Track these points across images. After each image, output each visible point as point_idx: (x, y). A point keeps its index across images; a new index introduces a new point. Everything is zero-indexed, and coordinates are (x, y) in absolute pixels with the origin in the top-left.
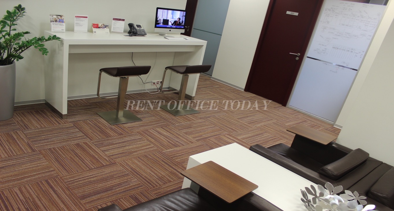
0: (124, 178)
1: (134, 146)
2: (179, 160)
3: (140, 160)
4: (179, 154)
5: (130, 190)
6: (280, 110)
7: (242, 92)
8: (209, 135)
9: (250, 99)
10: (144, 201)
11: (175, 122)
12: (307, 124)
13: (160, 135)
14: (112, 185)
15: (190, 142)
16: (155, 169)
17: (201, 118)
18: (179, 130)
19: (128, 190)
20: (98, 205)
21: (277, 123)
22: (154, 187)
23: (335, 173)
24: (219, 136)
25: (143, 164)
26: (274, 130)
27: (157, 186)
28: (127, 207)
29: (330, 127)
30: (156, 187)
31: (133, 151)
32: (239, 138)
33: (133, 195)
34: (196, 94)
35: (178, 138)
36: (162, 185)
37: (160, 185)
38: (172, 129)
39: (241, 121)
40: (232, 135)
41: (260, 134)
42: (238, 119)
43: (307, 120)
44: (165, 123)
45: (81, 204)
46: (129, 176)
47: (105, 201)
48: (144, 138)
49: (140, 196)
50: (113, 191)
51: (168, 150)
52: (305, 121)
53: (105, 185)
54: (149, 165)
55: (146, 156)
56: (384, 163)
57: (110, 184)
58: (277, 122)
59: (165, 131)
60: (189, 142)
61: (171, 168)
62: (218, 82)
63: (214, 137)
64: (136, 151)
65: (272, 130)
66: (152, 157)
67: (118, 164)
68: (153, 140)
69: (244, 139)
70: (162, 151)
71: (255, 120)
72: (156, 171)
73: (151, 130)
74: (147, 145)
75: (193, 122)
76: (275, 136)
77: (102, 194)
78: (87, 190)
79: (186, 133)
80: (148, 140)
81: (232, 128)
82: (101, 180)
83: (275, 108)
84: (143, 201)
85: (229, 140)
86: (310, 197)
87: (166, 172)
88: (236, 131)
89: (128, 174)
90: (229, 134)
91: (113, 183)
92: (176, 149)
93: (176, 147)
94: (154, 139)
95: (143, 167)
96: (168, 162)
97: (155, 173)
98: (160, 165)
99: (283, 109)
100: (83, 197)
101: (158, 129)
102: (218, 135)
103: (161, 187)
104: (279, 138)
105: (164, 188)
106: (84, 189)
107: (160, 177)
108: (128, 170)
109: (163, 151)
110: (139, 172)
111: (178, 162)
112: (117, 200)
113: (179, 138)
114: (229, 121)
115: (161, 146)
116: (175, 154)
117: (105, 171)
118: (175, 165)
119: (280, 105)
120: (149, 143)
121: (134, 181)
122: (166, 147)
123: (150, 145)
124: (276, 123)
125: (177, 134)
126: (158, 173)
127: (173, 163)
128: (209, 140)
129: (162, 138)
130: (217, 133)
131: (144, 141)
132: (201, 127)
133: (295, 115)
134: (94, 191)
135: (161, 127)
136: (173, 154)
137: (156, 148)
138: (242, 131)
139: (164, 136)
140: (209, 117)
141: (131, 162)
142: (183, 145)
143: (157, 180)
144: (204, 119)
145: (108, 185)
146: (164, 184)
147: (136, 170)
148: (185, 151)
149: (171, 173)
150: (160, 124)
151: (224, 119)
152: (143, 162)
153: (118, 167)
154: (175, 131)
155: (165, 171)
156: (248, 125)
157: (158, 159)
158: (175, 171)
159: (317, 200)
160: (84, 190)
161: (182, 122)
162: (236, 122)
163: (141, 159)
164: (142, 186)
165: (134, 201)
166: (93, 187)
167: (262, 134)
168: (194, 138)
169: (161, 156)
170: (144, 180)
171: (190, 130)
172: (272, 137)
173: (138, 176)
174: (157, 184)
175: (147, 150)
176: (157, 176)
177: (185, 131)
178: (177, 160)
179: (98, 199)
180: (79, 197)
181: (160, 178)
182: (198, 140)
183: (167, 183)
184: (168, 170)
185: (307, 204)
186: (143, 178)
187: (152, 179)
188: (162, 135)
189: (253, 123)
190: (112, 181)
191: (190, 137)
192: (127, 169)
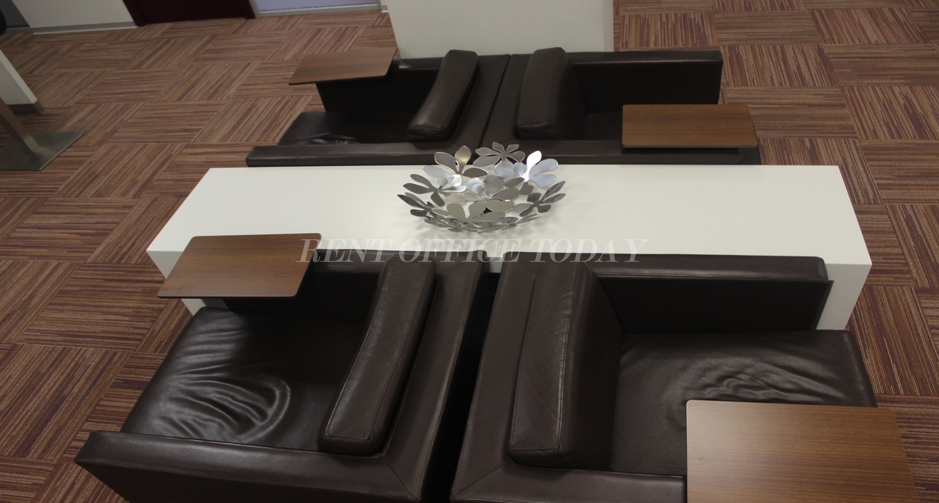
0: (64, 362)
1: (17, 287)
2: (137, 257)
3: (59, 307)
4: (125, 245)
5: (100, 375)
6: (250, 31)
7: (134, 32)
8: (149, 171)
9: (165, 40)
10: (151, 378)
11: (52, 183)
12: (328, 34)
13: (47, 230)
14: (53, 390)
15: (124, 207)
16: (107, 307)
17: (100, 144)
18: (77, 196)
19: (97, 379)
20: (71, 442)
21: (266, 66)
22: (140, 340)
23: (438, 126)
24: (170, 160)
25: (73, 311)
26: (270, 84)
27: (144, 335)
28: (127, 408)
29: (377, 17)
30: (144, 337)
31: (24, 299)
32: (214, 142)
33: (116, 379)
34: (35, 93)
35: (91, 214)
36: (152, 326)
37: (148, 329)
38: (60, 203)
39: (190, 103)
40: (195, 143)
41: (250, 110)
42: (180, 99)
43: (321, 27)
44: (33, 199)
45: (32, 463)
46: (72, 351)
47: (74, 426)
48: (21, 258)
49: (132, 373)
50: (70, 400)
51: (97, 252)
52: (319, 30)
53: (43, 400)
54: (88, 306)
55: (62, 292)
56: (514, 56)
57: (49, 391)
58: (263, 64)
59: (49, 215)
60: (122, 211)
61: (137, 285)
62: (61, 35)
63: (165, 167)
64: (32, 297)
65: (266, 86)
66: (78, 286)
67: (22, 343)
68: (44, 251)
69: (225, 137)
70: (85, 263)
71: (217, 82)
72: (113, 307)
73: (18, 232)
74: (42, 269)
75: (91, 162)
76: (284, 97)
77: (55, 419)
78: (15, 433)
79: (99, 194)
80: (31, 257)
81: (183, 128)
82: (21, 395)
83: (234, 33)
84: (148, 378)
85: (199, 156)
86: (426, 198)
87: (134, 298)
88: (198, 130)
89: (64, 349)
90: (187, 145)
91: (53, 386)
92: (108, 240)
93: (106, 235)
94: (44, 247)
95: (79, 316)
96: (119, 275)
97: (115, 314)
98: (109, 291)
99: (253, 26)
100: (24, 449)
101: (30, 222)
102: (167, 159)
103: (153, 332)
104: (293, 96)
105: (160, 330)
106: (8, 434)
107: (134, 314)
108: (57, 341)
109: (88, 261)
110: (83, 332)
111: (140, 264)
112: (94, 409)
113: (97, 214)
114: (164, 115)
115: (74, 252)
116: (117, 253)
117: (10, 374)
118: (139, 272)
119: (243, 21)
120: (41, 262)
121: (92, 355)
122: (84, 248)
123: (46, 265)
124: (262, 66)
125: (80, 207)
126: (121, 310)
127: (130, 272)
128: (158, 180)
129: (57, 234)
130: (160, 157)
131: (27, 263)
132: (117, 162)
133: (288, 27)
134: (32, 424)
135: (34, 213)
136: (113, 253)
137: (66, 264)
138: (208, 122)
139: (58, 229)
140: (114, 131)
141: (44, 323)
142: (117, 223)
143: (132, 323)
144: (108, 142)
145: (47, 394)
146: (153, 321)
147: (73, 331)
148: (130, 233)
149: (145, 293)
150: (24, 207)
151: (150, 118)
152: (71, 308)
153: (29, 350)
154: (72, 204)
155: (130, 297)
156: (211, 102)
157: (93, 284)
158: (150, 285)
159: (442, 196)
160: (8, 436)
161: (68, 175)
162: (180, 111)
163: (61, 304)
164: (115, 354)
165: (129, 391)
166: (22, 419)
167: (253, 106)
168: (124, 194)
169: (94, 272)
170: (110, 341)
171: (101, 183)
172: (279, 102)
173: (88, 339)
174: (139, 331)
175: (54, 278)
176: (125, 316)
177: (91, 191)
178: (133, 262)
179: (57, 432)
180: (14, 455)
181: (134, 316)
182: (137, 195)
183: (157, 317)
184: (135, 292)
185: (428, 214)
186: (102, 337)
187: (121, 329)
188: (52, 229)
189: (216, 92)
190: (47, 383)
191: (114, 198)
192: (52, 341)
